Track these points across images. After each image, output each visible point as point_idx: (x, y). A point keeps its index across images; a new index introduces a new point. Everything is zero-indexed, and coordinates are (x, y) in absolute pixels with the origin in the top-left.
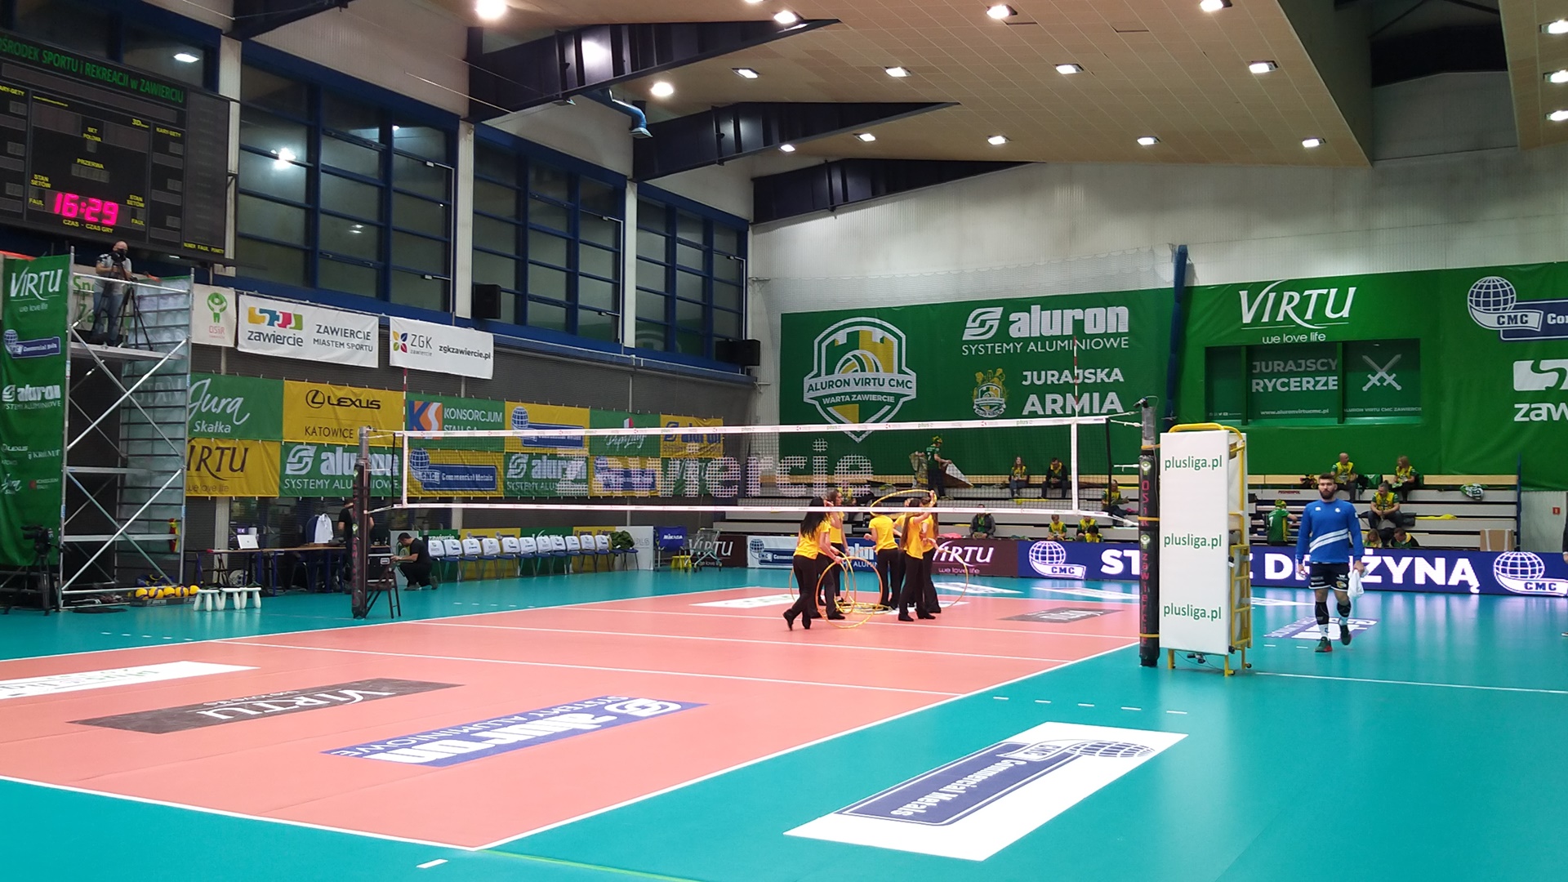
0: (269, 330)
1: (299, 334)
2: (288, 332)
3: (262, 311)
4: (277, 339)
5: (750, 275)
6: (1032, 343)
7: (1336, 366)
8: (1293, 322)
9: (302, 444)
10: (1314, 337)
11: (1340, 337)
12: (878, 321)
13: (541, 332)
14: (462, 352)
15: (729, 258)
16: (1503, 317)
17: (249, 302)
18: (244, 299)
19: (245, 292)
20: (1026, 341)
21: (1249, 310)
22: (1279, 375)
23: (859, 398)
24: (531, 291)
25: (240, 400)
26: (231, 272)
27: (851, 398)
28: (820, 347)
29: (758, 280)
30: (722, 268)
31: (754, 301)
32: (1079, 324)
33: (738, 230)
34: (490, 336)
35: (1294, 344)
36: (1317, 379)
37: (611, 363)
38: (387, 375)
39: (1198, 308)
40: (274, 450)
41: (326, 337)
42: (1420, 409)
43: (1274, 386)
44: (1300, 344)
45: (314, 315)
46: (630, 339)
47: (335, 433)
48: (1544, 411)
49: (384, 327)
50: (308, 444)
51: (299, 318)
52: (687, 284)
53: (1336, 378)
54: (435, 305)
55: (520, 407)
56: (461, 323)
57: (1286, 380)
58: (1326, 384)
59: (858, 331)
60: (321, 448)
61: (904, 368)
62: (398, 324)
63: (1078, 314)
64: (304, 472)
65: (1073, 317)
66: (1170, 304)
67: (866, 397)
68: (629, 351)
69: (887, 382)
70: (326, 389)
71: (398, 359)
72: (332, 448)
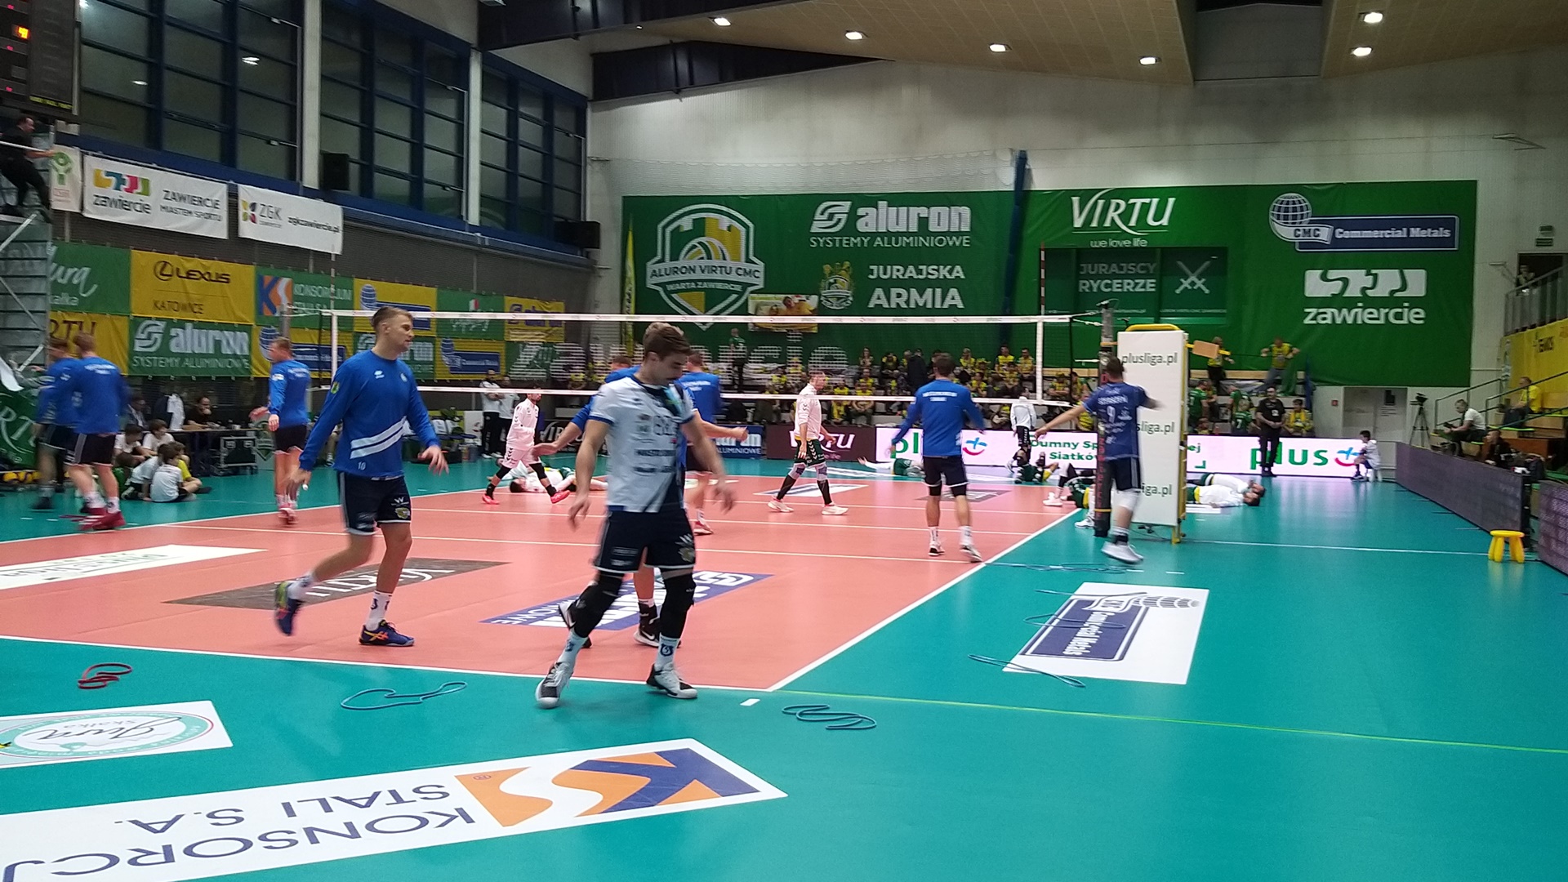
0: (114, 194)
1: (146, 200)
2: (134, 197)
3: (109, 174)
4: (124, 205)
5: (588, 155)
6: (879, 239)
7: (1154, 270)
8: (1120, 228)
9: (150, 318)
10: (1137, 243)
11: (1159, 243)
12: (724, 209)
13: (388, 205)
14: (311, 225)
15: (568, 135)
16: (1299, 230)
17: (94, 163)
18: (89, 159)
19: (90, 152)
20: (873, 235)
21: (1081, 213)
22: (1103, 277)
23: (705, 285)
24: (378, 162)
25: (86, 270)
26: (74, 129)
27: (697, 285)
28: (664, 231)
29: (598, 160)
30: (562, 145)
31: (593, 181)
32: (923, 222)
33: (578, 106)
34: (338, 208)
35: (1119, 248)
36: (1137, 281)
37: (457, 241)
38: (237, 248)
39: (1033, 211)
40: (123, 324)
41: (174, 204)
42: (1225, 311)
43: (1099, 288)
44: (1124, 248)
45: (162, 180)
46: (474, 217)
47: (184, 308)
48: (1329, 315)
49: (233, 195)
50: (158, 319)
51: (146, 182)
52: (528, 160)
53: (1153, 281)
54: (281, 173)
55: (370, 285)
56: (309, 193)
57: (1109, 282)
58: (1144, 286)
59: (704, 218)
60: (171, 323)
61: (752, 258)
62: (247, 192)
63: (923, 211)
64: (153, 349)
65: (919, 214)
66: (1009, 207)
67: (712, 285)
68: (473, 228)
69: (734, 270)
70: (173, 259)
71: (247, 230)
72: (181, 324)
